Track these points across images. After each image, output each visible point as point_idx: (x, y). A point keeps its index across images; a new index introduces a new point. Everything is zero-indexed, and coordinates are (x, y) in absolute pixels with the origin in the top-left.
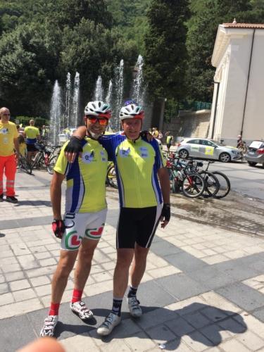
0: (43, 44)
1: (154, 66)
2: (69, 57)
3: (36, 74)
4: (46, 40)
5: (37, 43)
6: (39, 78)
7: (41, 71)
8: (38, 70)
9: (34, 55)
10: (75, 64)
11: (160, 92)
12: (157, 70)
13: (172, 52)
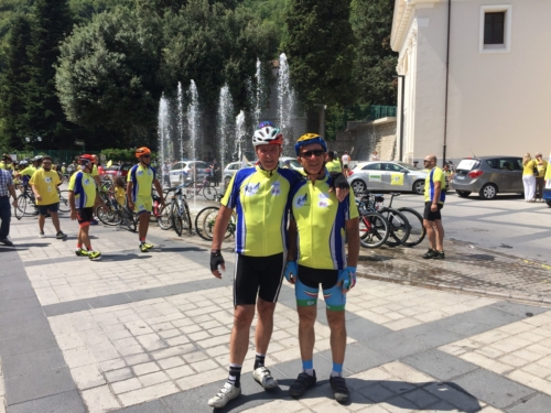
0: (135, 39)
1: (304, 58)
2: (175, 55)
3: (128, 85)
4: (140, 32)
5: (127, 38)
6: (133, 89)
7: (135, 80)
8: (130, 78)
9: (122, 56)
10: (186, 64)
11: (316, 97)
12: (309, 63)
13: (329, 35)
